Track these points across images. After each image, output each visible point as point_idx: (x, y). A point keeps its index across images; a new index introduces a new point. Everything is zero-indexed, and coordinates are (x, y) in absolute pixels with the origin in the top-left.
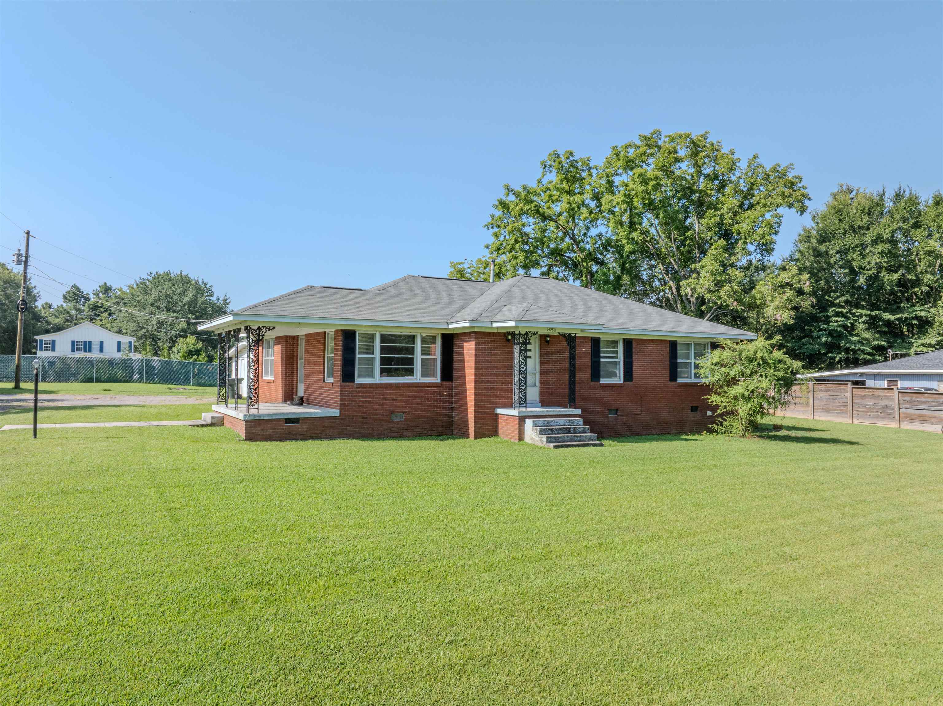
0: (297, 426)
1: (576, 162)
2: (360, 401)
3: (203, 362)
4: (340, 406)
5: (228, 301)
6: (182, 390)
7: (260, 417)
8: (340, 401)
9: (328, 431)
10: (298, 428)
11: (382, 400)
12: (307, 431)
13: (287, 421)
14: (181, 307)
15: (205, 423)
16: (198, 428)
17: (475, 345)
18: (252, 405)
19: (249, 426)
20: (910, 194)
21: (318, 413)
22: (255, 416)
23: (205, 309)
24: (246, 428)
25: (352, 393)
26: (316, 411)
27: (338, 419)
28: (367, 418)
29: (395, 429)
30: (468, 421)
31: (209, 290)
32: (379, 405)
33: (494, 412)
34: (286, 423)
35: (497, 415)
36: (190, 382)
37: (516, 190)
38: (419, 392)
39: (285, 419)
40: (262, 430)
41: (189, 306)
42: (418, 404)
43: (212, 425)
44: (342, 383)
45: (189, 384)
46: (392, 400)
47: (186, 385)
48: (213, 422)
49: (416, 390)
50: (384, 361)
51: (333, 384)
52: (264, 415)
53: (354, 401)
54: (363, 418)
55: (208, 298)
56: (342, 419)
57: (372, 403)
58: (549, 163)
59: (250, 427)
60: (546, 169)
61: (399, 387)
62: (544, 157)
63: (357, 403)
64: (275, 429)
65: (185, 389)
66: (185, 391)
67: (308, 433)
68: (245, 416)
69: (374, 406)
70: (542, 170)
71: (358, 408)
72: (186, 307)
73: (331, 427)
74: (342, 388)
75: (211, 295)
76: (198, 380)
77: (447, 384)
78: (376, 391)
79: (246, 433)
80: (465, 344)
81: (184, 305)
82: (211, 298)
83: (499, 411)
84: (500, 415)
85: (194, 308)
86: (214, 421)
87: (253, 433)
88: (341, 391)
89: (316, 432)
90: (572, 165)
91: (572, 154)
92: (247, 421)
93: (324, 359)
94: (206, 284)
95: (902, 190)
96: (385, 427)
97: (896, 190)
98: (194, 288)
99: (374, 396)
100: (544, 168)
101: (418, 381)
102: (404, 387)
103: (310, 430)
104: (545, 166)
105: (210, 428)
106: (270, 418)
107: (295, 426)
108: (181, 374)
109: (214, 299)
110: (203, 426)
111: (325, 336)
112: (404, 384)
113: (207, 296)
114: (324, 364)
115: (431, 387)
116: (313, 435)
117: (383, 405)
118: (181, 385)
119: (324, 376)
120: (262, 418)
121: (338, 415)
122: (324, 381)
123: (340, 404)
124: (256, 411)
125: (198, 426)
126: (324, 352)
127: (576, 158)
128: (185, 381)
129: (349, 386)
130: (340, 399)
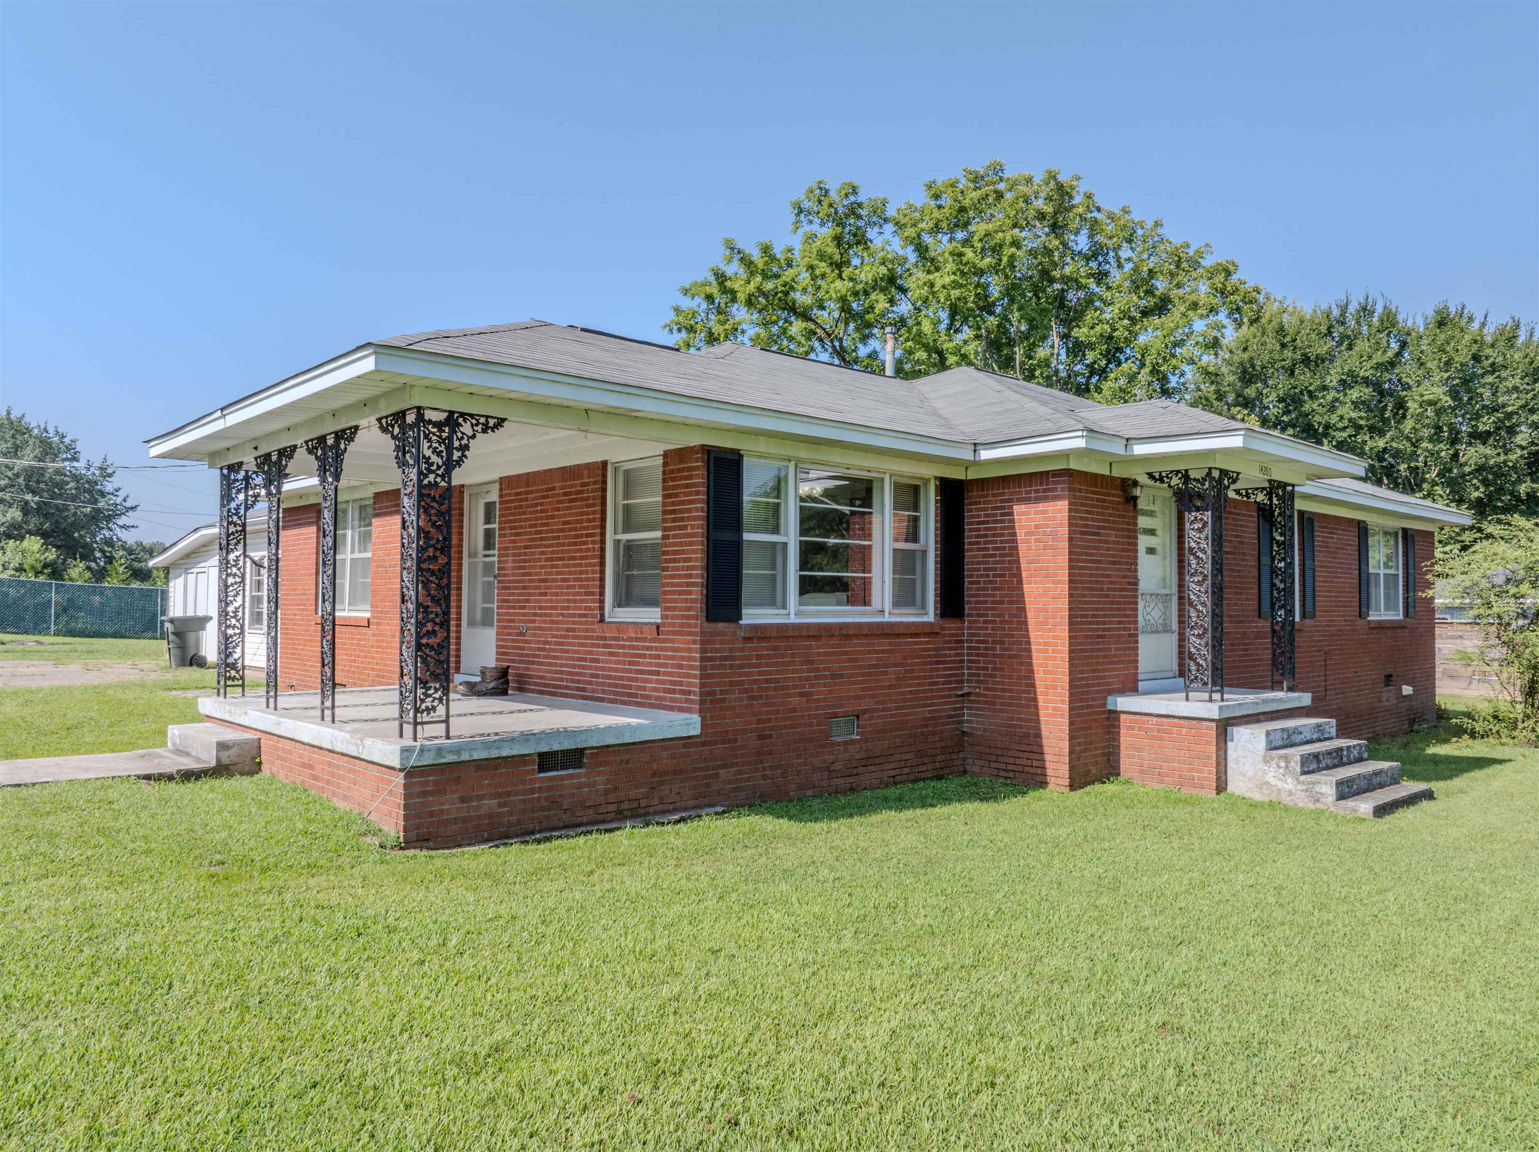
0: (578, 776)
1: (860, 205)
2: (755, 682)
3: (79, 583)
4: (702, 702)
5: (109, 471)
6: (32, 646)
7: (458, 751)
8: (702, 685)
9: (666, 789)
10: (580, 786)
11: (808, 679)
12: (606, 792)
13: (547, 761)
14: (10, 479)
15: (189, 764)
16: (172, 785)
17: (1070, 510)
18: (428, 710)
19: (417, 790)
20: (1385, 308)
21: (639, 727)
22: (439, 750)
23: (61, 485)
24: (407, 797)
25: (733, 658)
26: (633, 721)
27: (696, 744)
28: (770, 737)
29: (838, 766)
30: (1039, 736)
31: (68, 448)
32: (801, 695)
33: (1105, 705)
34: (542, 769)
35: (1114, 716)
36: (49, 628)
37: (747, 252)
38: (891, 652)
39: (541, 755)
40: (463, 800)
41: (28, 479)
42: (890, 687)
43: (221, 770)
44: (706, 624)
45: (45, 631)
46: (833, 677)
47: (40, 633)
48: (225, 761)
49: (884, 644)
50: (809, 553)
51: (658, 627)
52: (470, 746)
53: (737, 683)
54: (760, 737)
55: (67, 463)
56: (704, 744)
57: (783, 688)
58: (806, 205)
59: (424, 794)
60: (802, 216)
61: (847, 637)
62: (800, 194)
63: (746, 691)
64: (509, 794)
65: (38, 642)
66: (41, 648)
67: (612, 797)
68: (406, 751)
69: (789, 695)
70: (793, 218)
71: (747, 706)
72: (21, 480)
73: (675, 773)
74: (706, 641)
75: (75, 459)
76: (68, 623)
77: (951, 625)
78: (791, 648)
79: (406, 818)
80: (1018, 509)
81: (17, 475)
82: (75, 464)
83: (1123, 703)
84: (1123, 717)
85: (38, 482)
86: (226, 757)
87: (431, 814)
88: (703, 651)
89: (633, 793)
90: (853, 211)
91: (855, 191)
92: (411, 773)
93: (603, 550)
94: (63, 437)
95: (1370, 300)
96: (816, 761)
97: (1362, 300)
98: (37, 442)
99: (789, 663)
100: (798, 215)
101: (887, 618)
102: (857, 636)
103: (615, 789)
104: (801, 211)
105: (217, 783)
106: (494, 754)
107: (570, 777)
108: (26, 609)
109: (81, 465)
110: (188, 776)
111: (604, 476)
112: (860, 625)
113: (65, 460)
114: (602, 564)
115: (917, 635)
116: (625, 806)
117: (810, 694)
118: (26, 633)
119: (602, 602)
120: (465, 757)
121: (696, 731)
122: (602, 620)
123: (702, 694)
124: (440, 729)
125: (170, 778)
126: (603, 527)
127: (862, 197)
128: (36, 624)
129: (722, 634)
130: (702, 677)
